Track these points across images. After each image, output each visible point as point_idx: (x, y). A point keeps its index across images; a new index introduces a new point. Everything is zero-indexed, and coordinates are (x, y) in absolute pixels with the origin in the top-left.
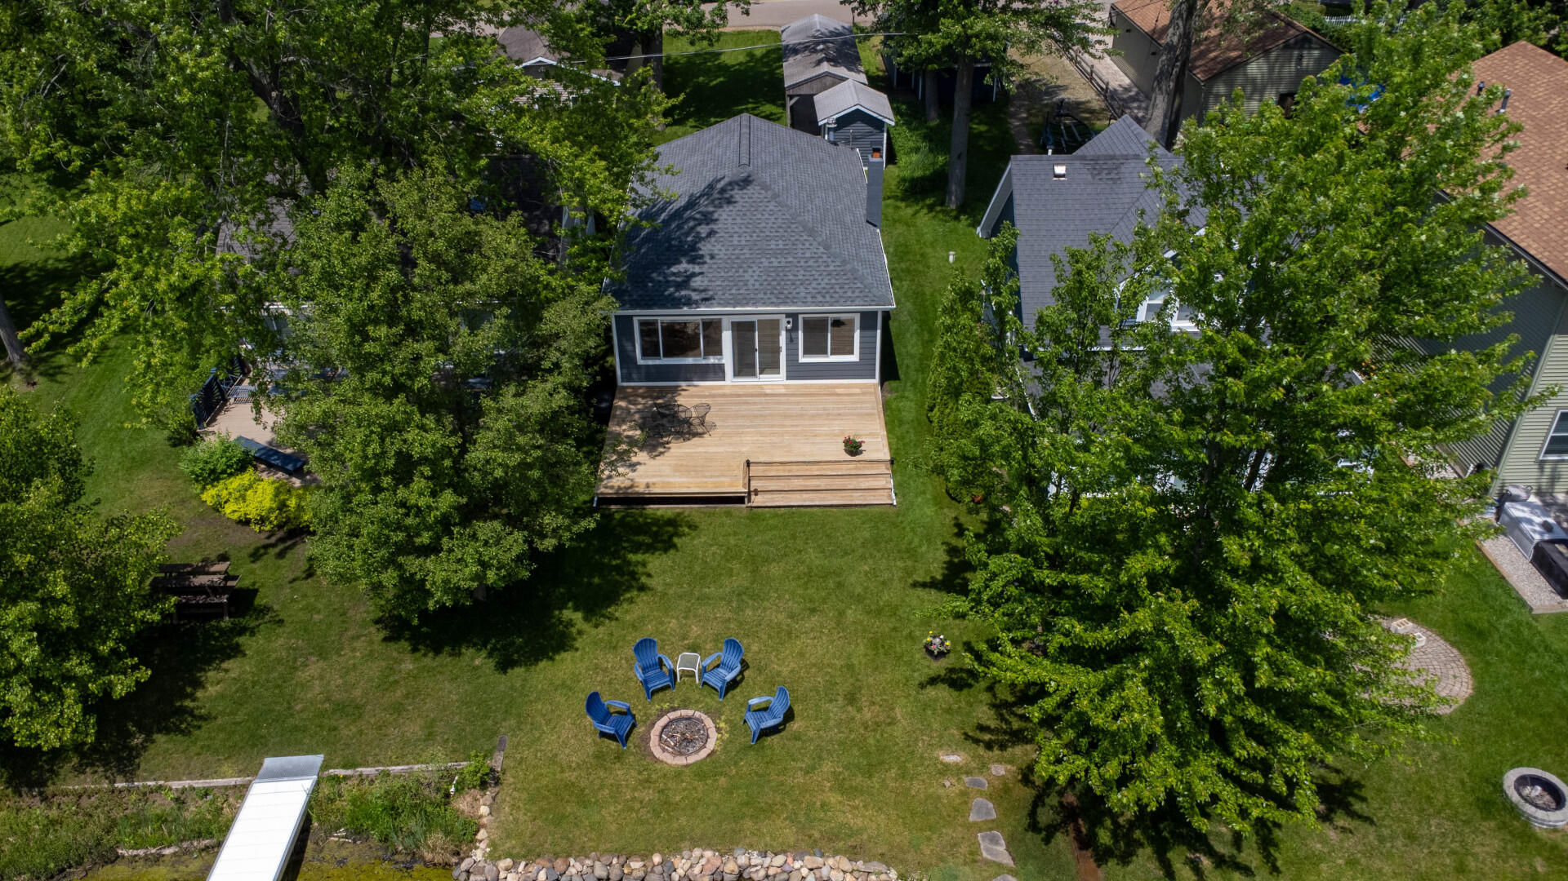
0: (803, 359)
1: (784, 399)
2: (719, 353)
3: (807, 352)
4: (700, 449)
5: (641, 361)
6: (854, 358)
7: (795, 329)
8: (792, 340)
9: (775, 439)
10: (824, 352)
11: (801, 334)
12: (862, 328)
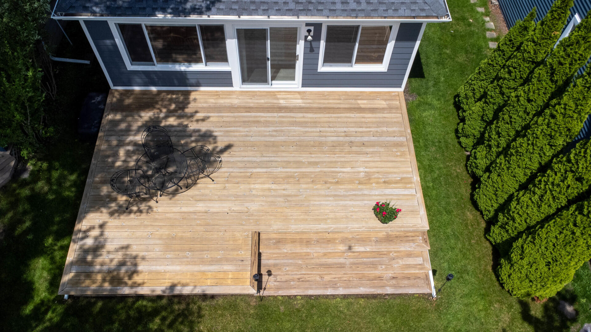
0: (323, 68)
1: (299, 117)
2: (224, 59)
3: (327, 60)
4: (201, 207)
5: (130, 67)
6: (382, 67)
7: (317, 38)
8: (311, 49)
9: (291, 189)
10: (347, 60)
11: (323, 44)
12: (399, 39)
